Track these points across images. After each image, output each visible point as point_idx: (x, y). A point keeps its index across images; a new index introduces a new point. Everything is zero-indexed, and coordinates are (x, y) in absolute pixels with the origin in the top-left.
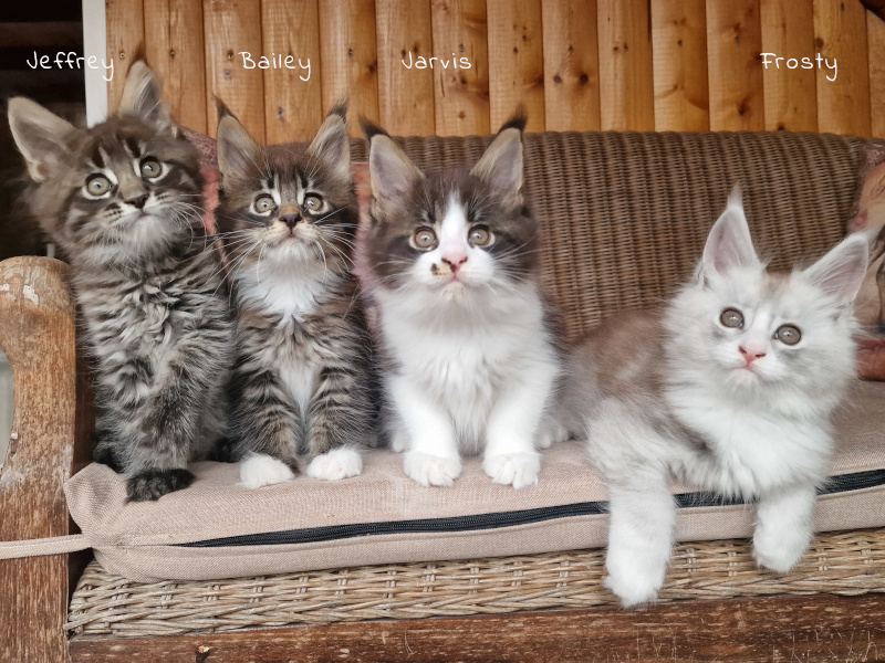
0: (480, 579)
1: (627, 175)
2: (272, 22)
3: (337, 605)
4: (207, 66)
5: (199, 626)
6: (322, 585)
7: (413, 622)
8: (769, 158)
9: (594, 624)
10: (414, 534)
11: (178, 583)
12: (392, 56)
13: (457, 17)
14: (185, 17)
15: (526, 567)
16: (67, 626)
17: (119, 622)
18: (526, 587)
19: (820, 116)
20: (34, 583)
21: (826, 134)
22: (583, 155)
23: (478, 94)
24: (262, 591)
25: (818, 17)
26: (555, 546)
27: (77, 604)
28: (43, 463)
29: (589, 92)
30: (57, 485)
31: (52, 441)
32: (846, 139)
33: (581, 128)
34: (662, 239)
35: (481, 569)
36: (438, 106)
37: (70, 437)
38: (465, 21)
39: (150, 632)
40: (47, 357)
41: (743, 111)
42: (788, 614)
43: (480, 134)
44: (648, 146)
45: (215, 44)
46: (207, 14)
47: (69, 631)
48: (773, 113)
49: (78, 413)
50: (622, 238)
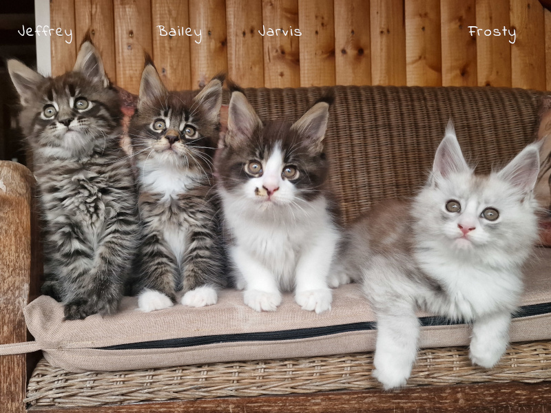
0: (293, 371)
1: (388, 114)
2: (158, 12)
3: (200, 388)
4: (116, 40)
5: (111, 401)
6: (190, 375)
7: (250, 399)
8: (480, 104)
9: (366, 400)
10: (250, 342)
11: (97, 373)
12: (237, 35)
13: (279, 10)
14: (102, 9)
15: (323, 364)
16: (25, 400)
17: (60, 398)
18: (323, 377)
19: (513, 77)
20: (4, 372)
21: (517, 89)
22: (360, 101)
23: (292, 61)
24: (152, 379)
25: (513, 12)
26: (342, 350)
27: (32, 386)
28: (10, 295)
29: (364, 60)
30: (18, 309)
31: (15, 281)
32: (529, 92)
33: (359, 83)
34: (411, 155)
35: (293, 365)
36: (266, 69)
37: (27, 278)
38: (284, 13)
39: (80, 405)
40: (12, 226)
41: (464, 73)
42: (491, 395)
43: (293, 87)
44: (402, 95)
45: (121, 26)
46: (116, 7)
47: (27, 403)
48: (483, 75)
49: (32, 263)
50: (385, 155)
